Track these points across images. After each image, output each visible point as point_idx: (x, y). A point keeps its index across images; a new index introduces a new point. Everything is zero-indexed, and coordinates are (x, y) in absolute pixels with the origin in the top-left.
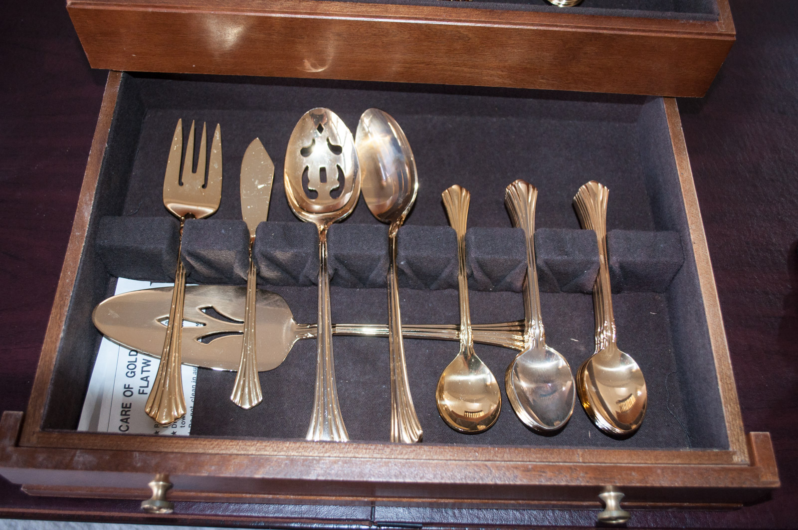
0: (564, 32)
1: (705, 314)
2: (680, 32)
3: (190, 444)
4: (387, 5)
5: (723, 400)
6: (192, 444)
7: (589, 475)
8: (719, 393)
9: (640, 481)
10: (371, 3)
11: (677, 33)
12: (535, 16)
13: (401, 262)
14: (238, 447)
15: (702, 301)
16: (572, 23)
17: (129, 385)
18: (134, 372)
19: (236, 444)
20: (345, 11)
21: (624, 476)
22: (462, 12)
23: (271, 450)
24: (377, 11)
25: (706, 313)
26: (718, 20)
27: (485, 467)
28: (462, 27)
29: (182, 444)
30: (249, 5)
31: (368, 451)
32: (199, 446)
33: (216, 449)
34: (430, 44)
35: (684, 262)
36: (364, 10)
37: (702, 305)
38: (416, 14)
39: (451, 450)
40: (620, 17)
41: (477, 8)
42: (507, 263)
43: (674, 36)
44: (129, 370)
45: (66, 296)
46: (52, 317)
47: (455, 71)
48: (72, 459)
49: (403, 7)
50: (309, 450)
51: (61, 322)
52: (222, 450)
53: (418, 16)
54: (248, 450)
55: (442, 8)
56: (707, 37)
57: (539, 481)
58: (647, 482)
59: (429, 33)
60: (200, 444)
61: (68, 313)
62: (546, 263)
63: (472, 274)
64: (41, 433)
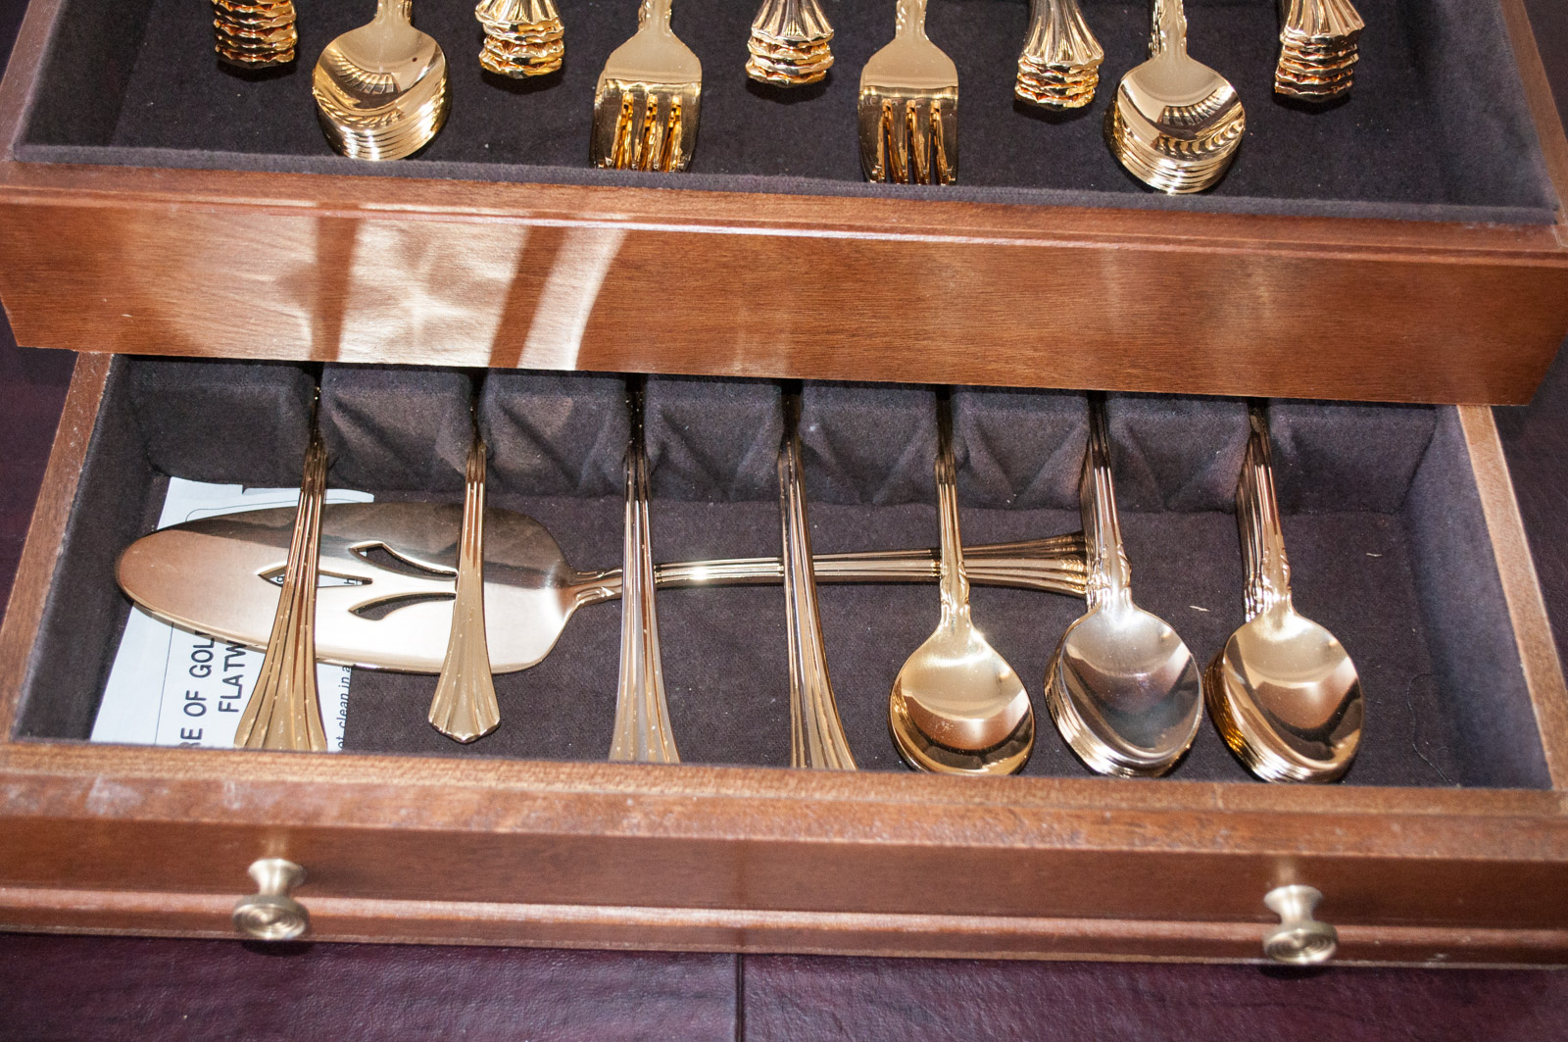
0: (1185, 255)
1: (1484, 521)
2: (1464, 251)
3: (351, 766)
4: (755, 195)
5: (1531, 691)
6: (356, 767)
7: (1239, 834)
8: (1523, 677)
9: (1354, 847)
10: (716, 190)
11: (1458, 253)
12: (1115, 219)
13: (808, 427)
14: (458, 774)
15: (1478, 495)
16: (1204, 234)
17: (196, 693)
18: (208, 667)
19: (454, 766)
20: (653, 209)
21: (1318, 835)
22: (937, 210)
23: (533, 779)
24: (730, 210)
25: (1488, 518)
26: (1556, 223)
27: (1009, 814)
28: (936, 246)
29: (332, 766)
30: (419, 195)
31: (747, 782)
32: (371, 770)
33: (409, 776)
34: (858, 286)
35: (1434, 427)
36: (699, 206)
37: (1477, 503)
38: (826, 217)
39: (932, 781)
40: (1317, 218)
41: (972, 202)
42: (1044, 429)
43: (1452, 260)
44: (195, 663)
45: (69, 474)
46: (38, 517)
47: (919, 350)
48: (85, 796)
49: (794, 199)
50: (618, 779)
51: (60, 524)
52: (422, 778)
53: (829, 222)
54: (481, 780)
55: (889, 202)
56: (1531, 263)
57: (1128, 844)
58: (1369, 850)
59: (857, 260)
60: (372, 766)
61: (73, 506)
62: (1131, 430)
63: (967, 458)
64: (13, 742)
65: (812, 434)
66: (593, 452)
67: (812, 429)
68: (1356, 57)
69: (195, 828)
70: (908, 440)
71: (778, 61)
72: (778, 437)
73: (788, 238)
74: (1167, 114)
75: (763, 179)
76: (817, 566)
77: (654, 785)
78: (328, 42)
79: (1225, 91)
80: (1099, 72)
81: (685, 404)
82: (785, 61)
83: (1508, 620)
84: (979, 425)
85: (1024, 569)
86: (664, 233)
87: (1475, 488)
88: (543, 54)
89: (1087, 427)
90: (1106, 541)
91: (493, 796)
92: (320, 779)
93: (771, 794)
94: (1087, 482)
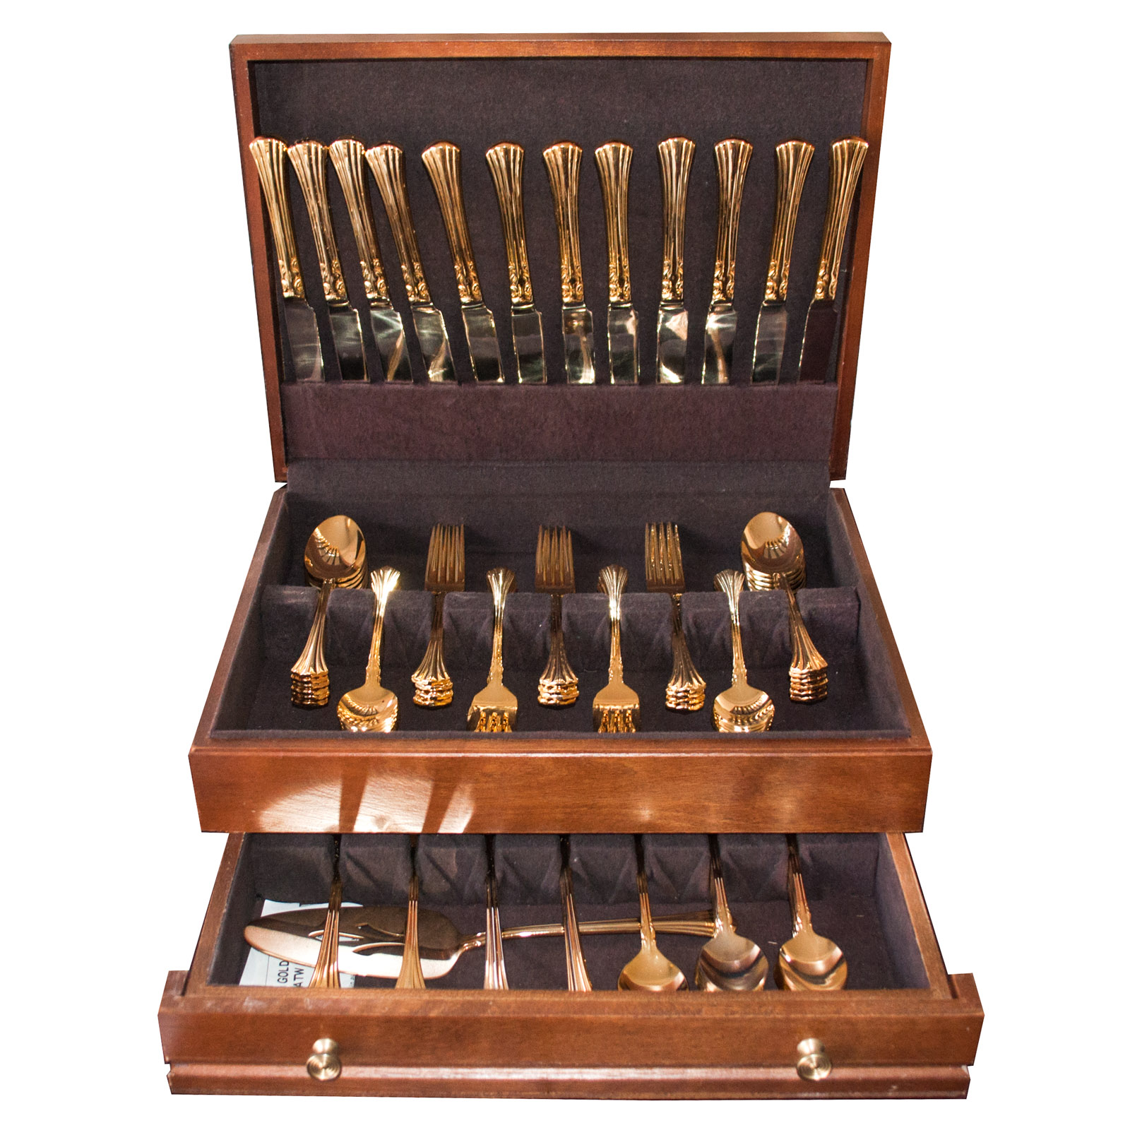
3: (362, 992)
6: (364, 992)
18: (286, 979)
26: (910, 736)
29: (353, 992)
32: (371, 994)
33: (389, 996)
34: (591, 781)
42: (688, 857)
44: (280, 978)
47: (623, 815)
48: (242, 1005)
50: (485, 995)
52: (395, 996)
60: (372, 992)
62: (730, 855)
63: (652, 873)
64: (208, 986)
65: (575, 863)
66: (470, 879)
67: (575, 860)
68: (827, 680)
69: (291, 1018)
70: (622, 867)
71: (553, 694)
72: (559, 864)
73: (557, 758)
74: (736, 709)
75: (544, 733)
76: (581, 928)
77: (503, 997)
78: (345, 693)
79: (764, 697)
80: (705, 693)
81: (513, 850)
82: (557, 694)
83: (910, 922)
84: (656, 855)
85: (684, 925)
86: (501, 758)
87: (894, 867)
88: (442, 696)
89: (709, 854)
90: (722, 909)
91: (428, 1002)
92: (347, 998)
93: (557, 999)
94: (712, 884)
